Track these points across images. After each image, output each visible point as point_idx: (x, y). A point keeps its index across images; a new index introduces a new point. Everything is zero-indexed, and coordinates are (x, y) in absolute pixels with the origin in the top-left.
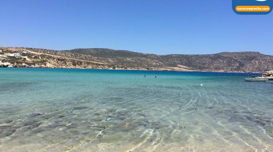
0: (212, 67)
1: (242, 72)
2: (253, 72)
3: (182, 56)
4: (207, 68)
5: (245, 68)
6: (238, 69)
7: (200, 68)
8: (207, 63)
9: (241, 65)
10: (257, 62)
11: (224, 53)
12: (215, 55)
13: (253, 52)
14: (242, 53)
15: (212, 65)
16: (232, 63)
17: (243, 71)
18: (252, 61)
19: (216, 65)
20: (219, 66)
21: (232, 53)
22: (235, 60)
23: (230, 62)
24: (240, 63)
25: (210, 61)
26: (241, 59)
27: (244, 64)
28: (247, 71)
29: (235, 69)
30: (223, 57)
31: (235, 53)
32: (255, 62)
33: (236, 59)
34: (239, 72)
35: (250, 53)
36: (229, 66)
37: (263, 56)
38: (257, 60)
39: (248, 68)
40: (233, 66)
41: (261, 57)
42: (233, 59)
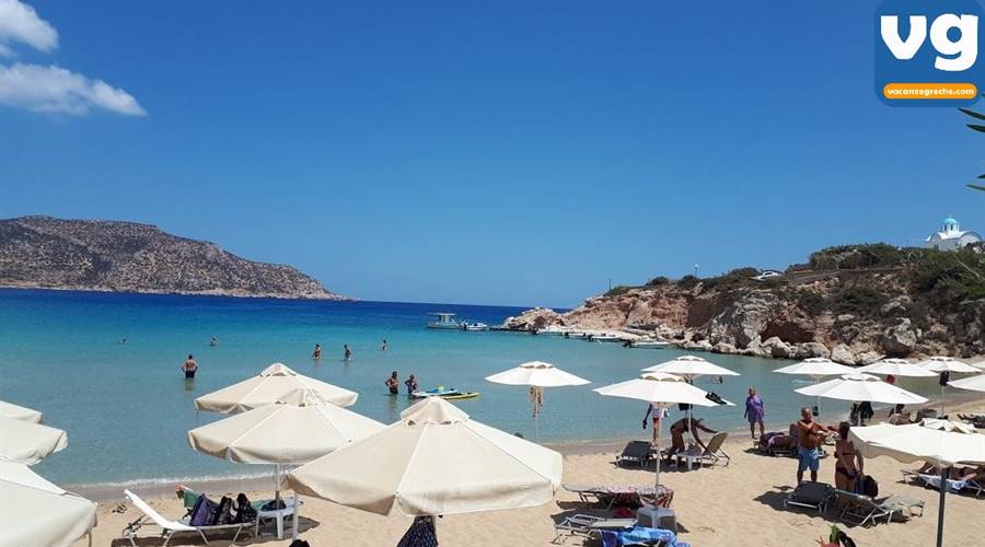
1: (105, 289)
2: (141, 291)
5: (114, 275)
6: (90, 277)
9: (101, 266)
10: (151, 256)
11: (37, 220)
13: (137, 225)
14: (103, 226)
16: (68, 256)
17: (109, 285)
18: (136, 254)
20: (19, 265)
21: (68, 221)
22: (78, 246)
23: (62, 254)
24: (96, 258)
26: (101, 246)
27: (109, 263)
28: (121, 288)
29: (80, 280)
30: (34, 232)
31: (76, 221)
32: (145, 258)
33: (83, 244)
34: (96, 288)
35: (128, 225)
36: (59, 268)
37: (166, 239)
38: (150, 251)
39: (125, 277)
40: (71, 269)
41: (163, 241)
42: (72, 243)
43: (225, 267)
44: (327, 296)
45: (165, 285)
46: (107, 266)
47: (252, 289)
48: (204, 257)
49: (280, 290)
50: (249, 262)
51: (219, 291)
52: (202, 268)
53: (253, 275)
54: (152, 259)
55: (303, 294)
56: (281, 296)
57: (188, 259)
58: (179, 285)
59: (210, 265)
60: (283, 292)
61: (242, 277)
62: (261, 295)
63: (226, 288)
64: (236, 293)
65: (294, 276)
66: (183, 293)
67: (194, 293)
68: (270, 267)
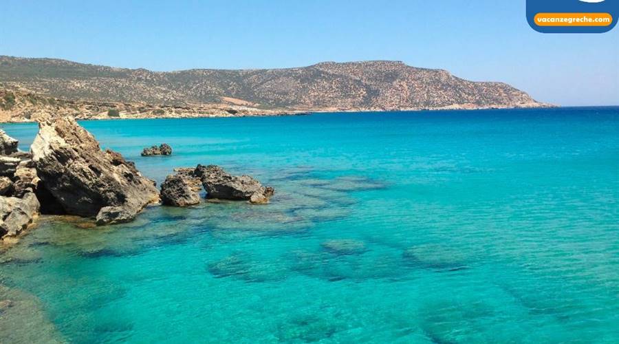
0: (308, 101)
1: (378, 110)
2: (402, 109)
3: (222, 72)
4: (294, 103)
5: (383, 99)
6: (367, 101)
7: (277, 104)
8: (292, 89)
9: (373, 93)
10: (404, 84)
11: (326, 65)
12: (307, 69)
13: (389, 62)
14: (367, 65)
15: (305, 94)
16: (350, 88)
17: (380, 106)
18: (394, 83)
19: (316, 94)
20: (323, 96)
21: (344, 64)
22: (356, 81)
23: (347, 87)
24: (368, 88)
25: (298, 83)
26: (369, 79)
27: (377, 91)
28: (389, 109)
29: (361, 104)
30: (327, 73)
31: (349, 63)
32: (400, 86)
33: (358, 79)
34: (372, 109)
35: (383, 62)
36: (347, 96)
37: (412, 70)
38: (403, 79)
39: (390, 101)
40: (354, 97)
41: (408, 71)
42: (351, 79)
43: (455, 87)
44: (537, 105)
45: (417, 104)
46: (376, 93)
47: (478, 103)
48: (439, 81)
49: (499, 102)
50: (471, 82)
51: (456, 106)
52: (440, 90)
53: (476, 92)
54: (405, 85)
55: (518, 104)
56: (500, 107)
57: (429, 84)
58: (427, 103)
59: (445, 86)
60: (501, 103)
61: (469, 94)
62: (486, 107)
63: (459, 103)
64: (467, 107)
65: (507, 90)
66: (431, 109)
67: (439, 108)
68: (487, 84)
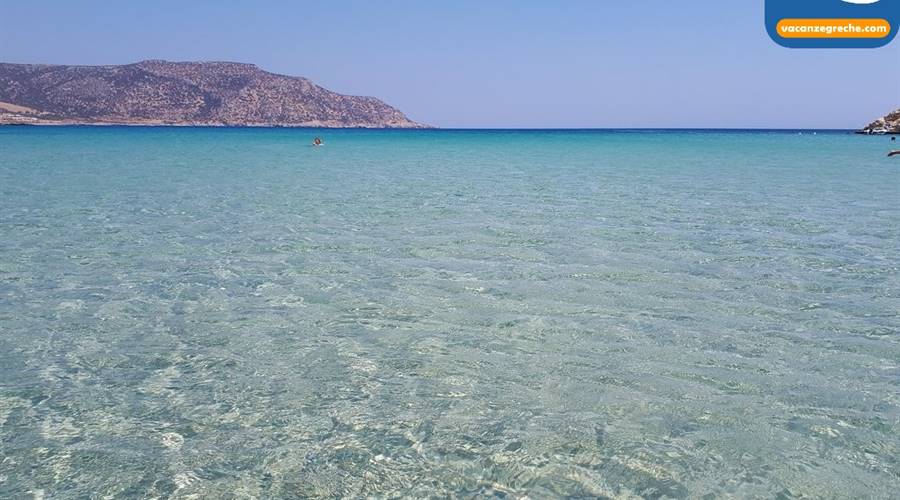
0: (123, 110)
1: (218, 124)
2: (249, 124)
4: (103, 112)
5: (225, 111)
6: (204, 113)
7: (79, 113)
8: (103, 94)
9: (213, 103)
10: (254, 93)
11: (153, 64)
12: (127, 67)
13: (238, 64)
14: (209, 66)
15: (119, 102)
16: (184, 95)
17: (221, 120)
18: (241, 91)
19: (135, 101)
20: (145, 105)
21: (179, 64)
22: (191, 86)
23: (178, 94)
24: (207, 96)
25: (111, 87)
26: (210, 85)
27: (219, 100)
28: (232, 123)
29: (197, 116)
30: (153, 75)
31: (186, 63)
32: (249, 95)
33: (194, 84)
34: (210, 123)
35: (230, 65)
36: (178, 105)
37: (266, 77)
38: (252, 88)
39: (234, 113)
40: (187, 107)
41: (262, 78)
42: (185, 84)
43: (318, 101)
45: (269, 119)
46: (217, 103)
47: (344, 120)
48: (299, 92)
49: (369, 120)
50: (339, 95)
51: (316, 123)
52: (299, 102)
53: (343, 107)
54: (255, 95)
55: (389, 123)
56: (369, 126)
57: (285, 94)
58: (281, 118)
59: (306, 99)
60: (371, 122)
61: (335, 109)
62: (353, 125)
63: (322, 120)
64: (329, 124)
65: (378, 106)
66: (285, 125)
67: (295, 125)
68: (358, 99)
